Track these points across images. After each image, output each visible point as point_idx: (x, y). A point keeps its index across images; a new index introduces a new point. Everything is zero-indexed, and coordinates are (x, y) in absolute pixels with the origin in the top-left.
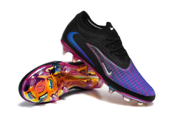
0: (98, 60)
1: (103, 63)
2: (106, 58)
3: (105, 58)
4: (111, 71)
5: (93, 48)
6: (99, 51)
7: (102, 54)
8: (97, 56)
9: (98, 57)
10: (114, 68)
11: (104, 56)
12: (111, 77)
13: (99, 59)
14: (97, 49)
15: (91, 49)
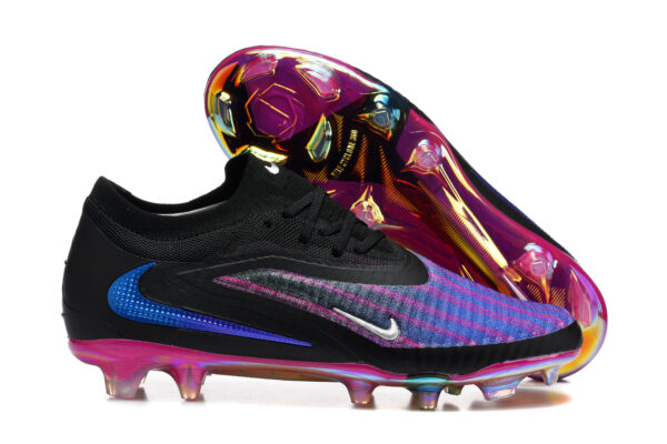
0: (308, 313)
1: (338, 310)
2: (334, 282)
3: (331, 285)
4: (391, 316)
5: (259, 280)
6: (287, 276)
7: (308, 281)
8: (293, 299)
9: (299, 301)
10: (392, 299)
11: (319, 283)
12: (409, 338)
13: (310, 304)
14: (275, 274)
15: (252, 289)
